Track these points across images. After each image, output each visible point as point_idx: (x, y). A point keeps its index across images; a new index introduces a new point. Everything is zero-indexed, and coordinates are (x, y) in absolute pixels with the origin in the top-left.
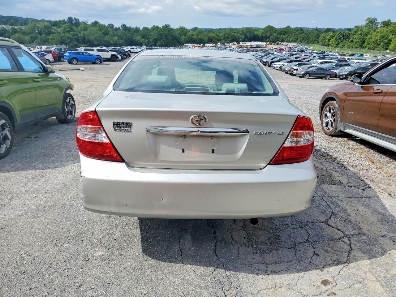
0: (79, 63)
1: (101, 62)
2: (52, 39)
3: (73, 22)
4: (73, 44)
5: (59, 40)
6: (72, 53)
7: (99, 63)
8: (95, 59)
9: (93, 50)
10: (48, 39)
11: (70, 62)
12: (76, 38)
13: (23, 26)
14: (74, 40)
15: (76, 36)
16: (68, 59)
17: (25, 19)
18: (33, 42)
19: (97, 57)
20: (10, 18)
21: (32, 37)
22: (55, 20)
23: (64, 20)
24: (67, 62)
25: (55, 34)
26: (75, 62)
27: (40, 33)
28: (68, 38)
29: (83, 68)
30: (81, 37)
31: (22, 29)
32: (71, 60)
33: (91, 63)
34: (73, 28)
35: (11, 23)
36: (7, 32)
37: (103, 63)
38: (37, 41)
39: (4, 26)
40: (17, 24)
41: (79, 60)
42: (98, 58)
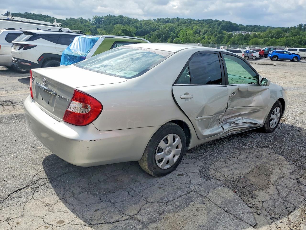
0: (278, 60)
1: (298, 60)
2: (279, 42)
3: (302, 28)
4: (296, 45)
5: (285, 42)
6: (274, 52)
7: (296, 60)
8: (293, 57)
9: (296, 50)
10: (276, 42)
11: (272, 59)
12: (299, 40)
13: (262, 32)
14: (297, 42)
15: (300, 39)
16: (271, 56)
17: (266, 27)
18: (265, 43)
19: (297, 55)
20: (255, 27)
21: (265, 40)
22: (288, 27)
23: (295, 26)
24: (270, 59)
25: (283, 38)
26: (275, 58)
27: (272, 37)
28: (293, 40)
29: (276, 64)
30: (304, 39)
31: (260, 35)
32: (273, 57)
33: (290, 60)
34: (299, 33)
35: (255, 30)
36: (250, 37)
37: (300, 61)
38: (267, 43)
39: (249, 33)
40: (259, 31)
41: (279, 58)
42: (296, 57)
